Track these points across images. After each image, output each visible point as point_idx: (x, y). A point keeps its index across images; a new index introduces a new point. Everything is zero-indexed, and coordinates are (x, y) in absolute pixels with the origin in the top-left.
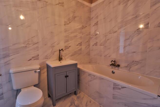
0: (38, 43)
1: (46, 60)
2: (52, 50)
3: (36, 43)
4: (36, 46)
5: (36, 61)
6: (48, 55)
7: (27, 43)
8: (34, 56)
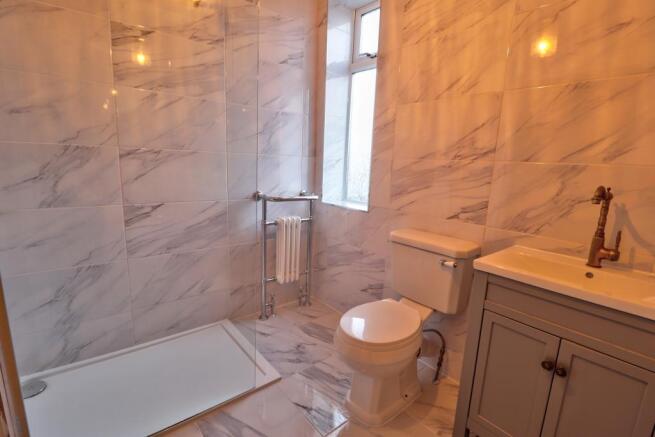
0: (494, 151)
1: (514, 233)
2: (561, 191)
3: (485, 151)
4: (481, 164)
5: (471, 225)
6: (529, 216)
7: (454, 154)
8: (469, 207)
